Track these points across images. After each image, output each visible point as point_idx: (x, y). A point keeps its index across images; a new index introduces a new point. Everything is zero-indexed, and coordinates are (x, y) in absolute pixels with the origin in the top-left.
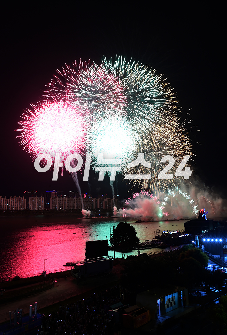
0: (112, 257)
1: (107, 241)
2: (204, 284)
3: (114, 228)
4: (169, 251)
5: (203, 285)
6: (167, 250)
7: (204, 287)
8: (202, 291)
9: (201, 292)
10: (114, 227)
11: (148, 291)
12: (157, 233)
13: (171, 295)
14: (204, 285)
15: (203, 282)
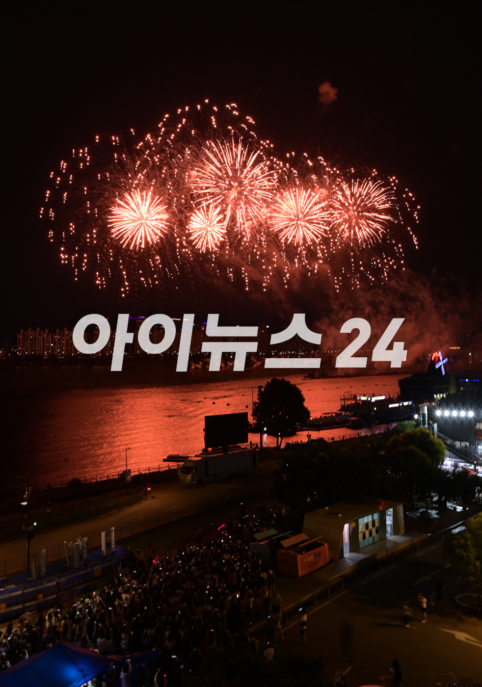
0: (256, 444)
1: (247, 414)
2: (436, 496)
3: (260, 390)
4: (369, 434)
5: (432, 497)
6: (363, 433)
7: (436, 502)
8: (432, 510)
9: (429, 511)
10: (260, 387)
11: (327, 508)
12: (344, 400)
13: (370, 517)
14: (435, 499)
15: (434, 493)
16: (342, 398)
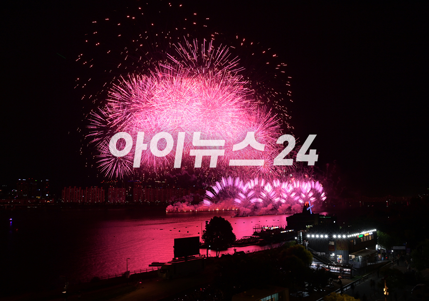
0: (204, 255)
1: (199, 237)
2: (307, 284)
3: (207, 224)
4: (270, 249)
5: (305, 284)
6: (267, 248)
7: (307, 287)
8: (305, 292)
9: (303, 292)
10: (207, 222)
11: (245, 292)
13: (270, 297)
14: (307, 285)
15: (306, 282)
16: (254, 228)
